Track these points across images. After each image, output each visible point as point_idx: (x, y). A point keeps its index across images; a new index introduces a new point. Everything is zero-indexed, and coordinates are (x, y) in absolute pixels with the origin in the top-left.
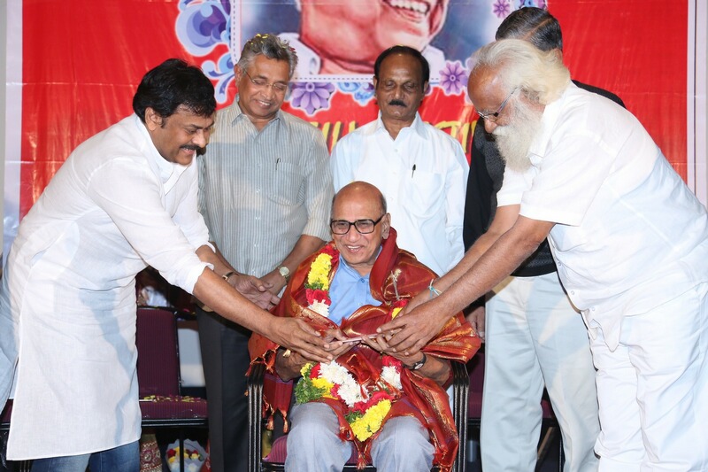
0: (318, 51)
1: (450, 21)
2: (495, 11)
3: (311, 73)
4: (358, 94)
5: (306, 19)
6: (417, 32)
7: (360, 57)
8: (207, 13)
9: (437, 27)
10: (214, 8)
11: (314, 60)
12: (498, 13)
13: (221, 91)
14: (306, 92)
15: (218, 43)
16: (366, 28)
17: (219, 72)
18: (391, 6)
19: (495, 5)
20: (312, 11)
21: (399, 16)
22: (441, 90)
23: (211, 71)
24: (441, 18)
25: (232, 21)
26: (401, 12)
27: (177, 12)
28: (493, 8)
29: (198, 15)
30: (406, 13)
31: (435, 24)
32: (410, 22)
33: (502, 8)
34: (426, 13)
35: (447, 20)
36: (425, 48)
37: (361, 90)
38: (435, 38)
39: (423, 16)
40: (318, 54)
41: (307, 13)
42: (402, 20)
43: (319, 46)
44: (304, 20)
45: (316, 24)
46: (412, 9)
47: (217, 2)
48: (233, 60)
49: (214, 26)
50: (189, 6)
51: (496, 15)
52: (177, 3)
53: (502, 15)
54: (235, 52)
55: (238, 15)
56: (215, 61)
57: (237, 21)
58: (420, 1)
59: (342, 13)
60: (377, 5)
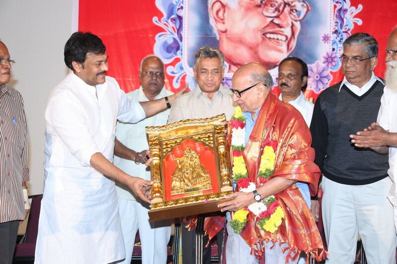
1: (298, 45)
2: (323, 40)
5: (222, 44)
6: (280, 51)
8: (170, 41)
9: (291, 49)
10: (174, 39)
11: (225, 66)
13: (177, 82)
15: (175, 57)
16: (253, 49)
17: (176, 72)
18: (267, 37)
19: (323, 37)
20: (225, 40)
21: (271, 43)
23: (172, 71)
24: (294, 44)
25: (183, 45)
26: (272, 40)
27: (155, 41)
28: (322, 39)
29: (165, 43)
30: (275, 41)
31: (290, 47)
32: (277, 46)
33: (326, 39)
34: (285, 41)
35: (297, 45)
38: (290, 54)
39: (284, 42)
40: (228, 62)
41: (222, 41)
42: (273, 44)
43: (228, 58)
44: (221, 45)
45: (227, 47)
46: (278, 39)
47: (176, 36)
48: (183, 66)
49: (173, 48)
50: (161, 37)
51: (323, 42)
52: (155, 37)
53: (326, 42)
54: (184, 61)
55: (186, 43)
56: (174, 66)
57: (186, 45)
58: (282, 35)
59: (240, 41)
60: (259, 36)
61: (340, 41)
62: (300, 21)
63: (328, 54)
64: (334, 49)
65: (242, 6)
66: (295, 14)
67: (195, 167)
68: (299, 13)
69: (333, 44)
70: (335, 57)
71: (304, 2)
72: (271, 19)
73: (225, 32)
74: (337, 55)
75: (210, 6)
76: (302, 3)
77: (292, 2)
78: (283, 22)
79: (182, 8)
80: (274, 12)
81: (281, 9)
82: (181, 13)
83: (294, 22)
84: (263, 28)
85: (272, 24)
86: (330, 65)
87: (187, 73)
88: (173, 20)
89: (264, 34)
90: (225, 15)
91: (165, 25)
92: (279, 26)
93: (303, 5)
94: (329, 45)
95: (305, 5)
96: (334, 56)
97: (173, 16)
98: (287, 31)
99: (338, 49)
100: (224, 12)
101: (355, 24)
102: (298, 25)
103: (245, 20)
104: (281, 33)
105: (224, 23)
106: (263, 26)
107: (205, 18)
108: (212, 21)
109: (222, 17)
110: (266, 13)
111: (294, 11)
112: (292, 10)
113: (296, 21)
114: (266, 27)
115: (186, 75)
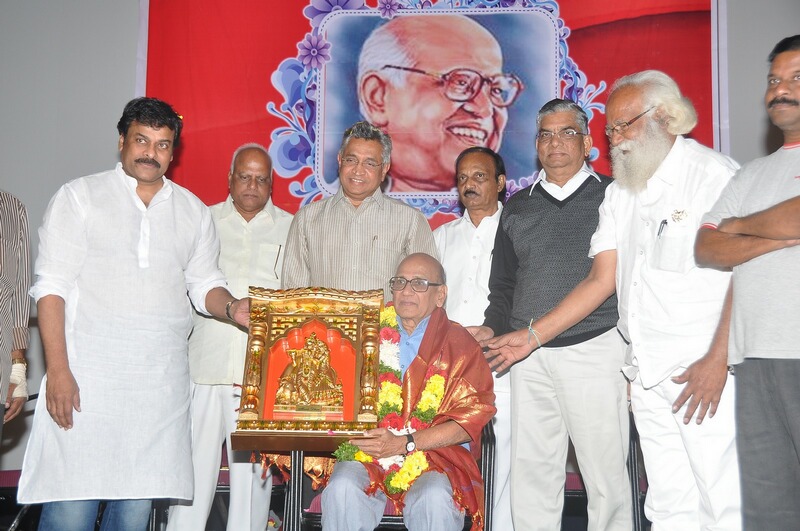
1: (505, 145)
4: (425, 209)
7: (426, 177)
8: (295, 141)
10: (301, 137)
15: (303, 167)
16: (432, 152)
17: (304, 191)
18: (453, 134)
21: (460, 142)
23: (297, 190)
24: (498, 143)
25: (317, 148)
26: (462, 138)
27: (270, 141)
29: (288, 142)
30: (466, 140)
34: (483, 140)
35: (502, 146)
37: (427, 205)
39: (481, 142)
42: (463, 145)
46: (471, 136)
47: (304, 133)
48: (317, 181)
49: (300, 152)
50: (280, 136)
52: (269, 134)
54: (318, 174)
55: (321, 143)
56: (301, 181)
57: (321, 148)
58: (479, 129)
59: (411, 140)
60: (441, 133)
62: (507, 106)
65: (412, 84)
66: (499, 96)
67: (319, 371)
68: (505, 95)
71: (512, 76)
72: (459, 104)
73: (386, 125)
75: (360, 84)
76: (510, 79)
77: (494, 77)
78: (480, 108)
79: (314, 87)
80: (464, 93)
81: (476, 87)
82: (314, 96)
83: (498, 109)
84: (447, 119)
85: (461, 112)
87: (324, 193)
88: (300, 107)
89: (448, 129)
90: (385, 98)
91: (287, 114)
92: (473, 115)
93: (510, 82)
95: (515, 81)
97: (300, 101)
98: (487, 124)
100: (384, 93)
101: (596, 111)
102: (504, 113)
103: (417, 106)
104: (477, 126)
105: (383, 111)
106: (448, 116)
107: (352, 104)
108: (363, 109)
109: (380, 102)
110: (450, 95)
111: (497, 91)
112: (493, 90)
113: (501, 107)
114: (451, 117)
115: (321, 196)
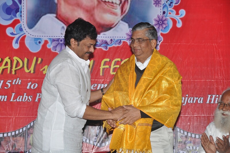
0: (65, 23)
1: (132, 9)
2: (154, 4)
3: (62, 34)
5: (60, 7)
6: (115, 14)
8: (10, 3)
9: (125, 11)
10: (13, 1)
11: (63, 27)
12: (155, 4)
13: (16, 42)
14: (59, 43)
15: (15, 19)
16: (89, 12)
17: (15, 33)
18: (102, 1)
20: (62, 3)
21: (106, 6)
22: (127, 43)
23: (11, 32)
24: (127, 7)
25: (23, 7)
26: (107, 4)
28: (153, 2)
29: (5, 4)
30: (109, 5)
31: (124, 11)
32: (111, 9)
33: (157, 2)
34: (119, 5)
35: (130, 8)
36: (119, 22)
38: (124, 17)
39: (118, 6)
40: (65, 24)
41: (60, 4)
42: (108, 8)
43: (66, 20)
44: (59, 8)
45: (65, 9)
46: (112, 2)
48: (23, 27)
49: (13, 10)
51: (154, 6)
53: (157, 5)
54: (24, 23)
55: (25, 5)
56: (14, 28)
57: (25, 7)
59: (78, 4)
61: (170, 5)
63: (159, 17)
64: (164, 13)
69: (163, 8)
70: (165, 20)
74: (167, 17)
86: (161, 28)
87: (27, 34)
94: (160, 8)
96: (164, 18)
99: (169, 12)
115: (25, 36)
